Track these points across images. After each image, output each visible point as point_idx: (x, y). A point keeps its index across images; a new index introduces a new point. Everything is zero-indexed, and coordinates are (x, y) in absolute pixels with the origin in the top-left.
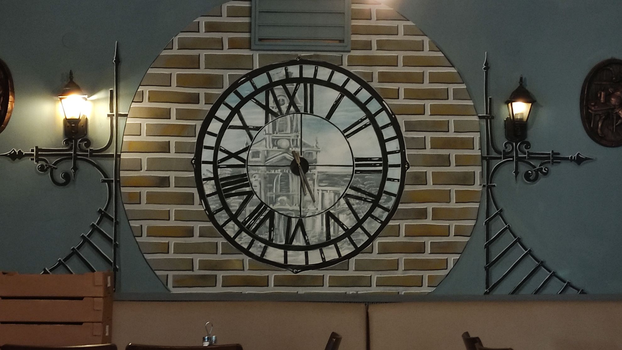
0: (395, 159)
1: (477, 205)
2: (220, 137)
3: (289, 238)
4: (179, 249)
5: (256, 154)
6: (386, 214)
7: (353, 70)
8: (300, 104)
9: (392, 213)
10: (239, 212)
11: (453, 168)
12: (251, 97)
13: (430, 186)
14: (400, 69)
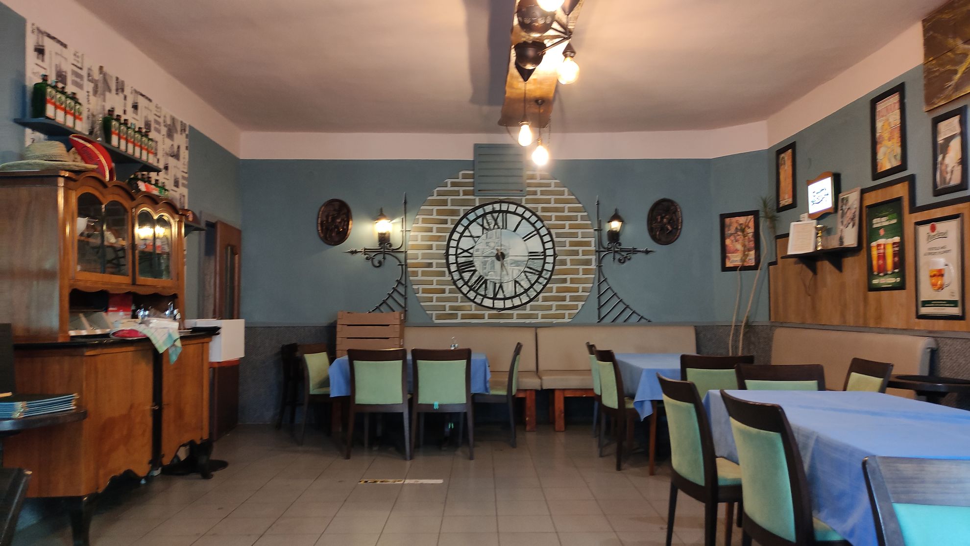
0: (550, 252)
1: (593, 276)
2: (459, 241)
3: (495, 294)
4: (438, 300)
5: (477, 250)
6: (546, 281)
7: (528, 206)
8: (500, 224)
9: (549, 280)
10: (469, 280)
11: (580, 257)
12: (474, 220)
13: (568, 266)
14: (552, 205)
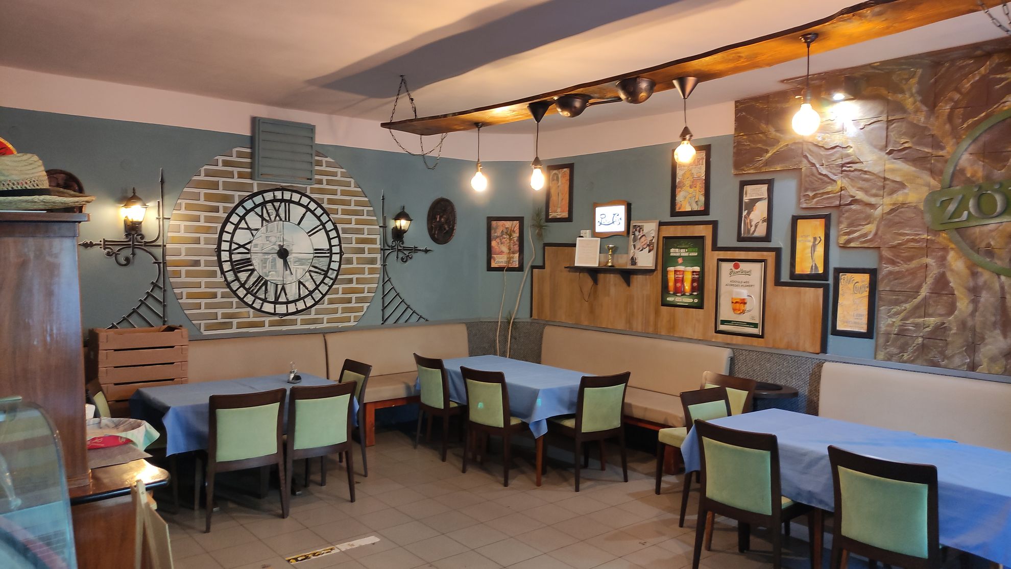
0: (336, 250)
1: (378, 276)
2: (233, 234)
3: (277, 298)
4: (208, 306)
5: (256, 246)
6: (332, 281)
7: (313, 196)
8: (283, 216)
9: (335, 280)
10: (246, 282)
11: (366, 255)
12: (252, 209)
13: (355, 265)
14: (339, 197)
